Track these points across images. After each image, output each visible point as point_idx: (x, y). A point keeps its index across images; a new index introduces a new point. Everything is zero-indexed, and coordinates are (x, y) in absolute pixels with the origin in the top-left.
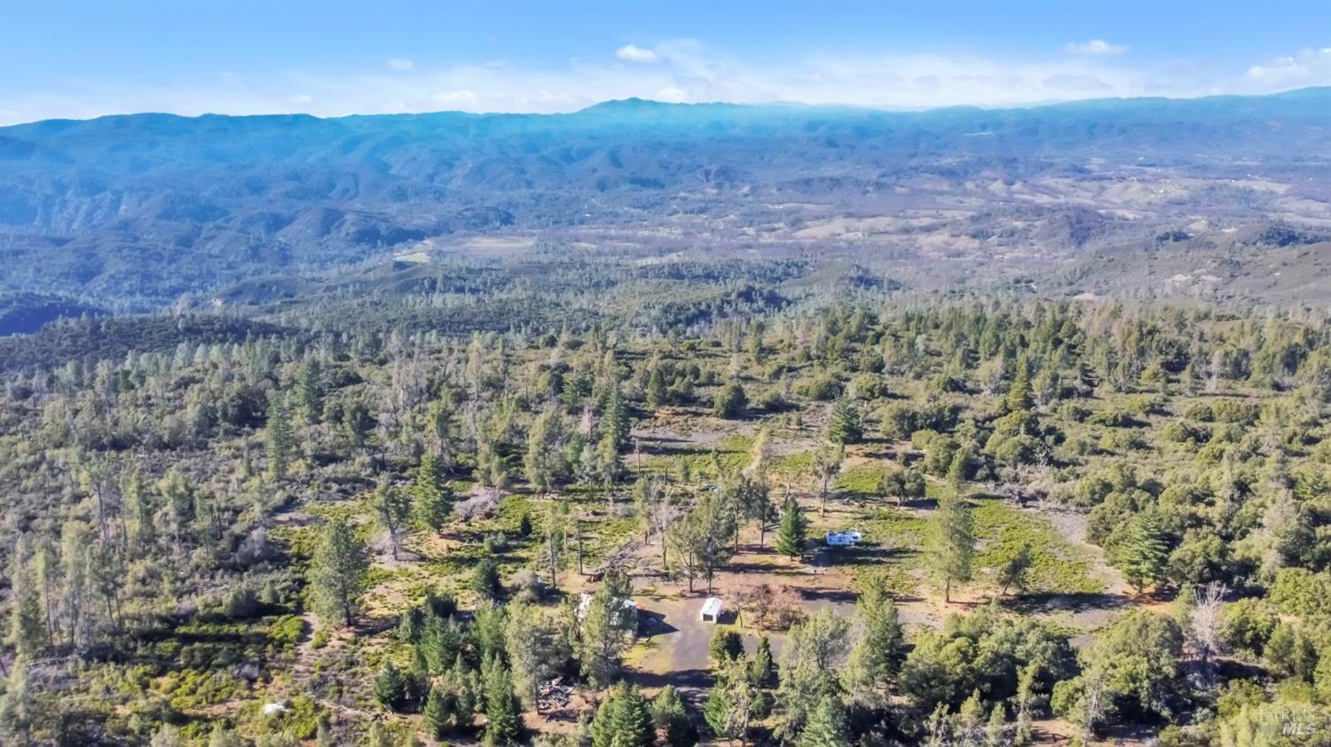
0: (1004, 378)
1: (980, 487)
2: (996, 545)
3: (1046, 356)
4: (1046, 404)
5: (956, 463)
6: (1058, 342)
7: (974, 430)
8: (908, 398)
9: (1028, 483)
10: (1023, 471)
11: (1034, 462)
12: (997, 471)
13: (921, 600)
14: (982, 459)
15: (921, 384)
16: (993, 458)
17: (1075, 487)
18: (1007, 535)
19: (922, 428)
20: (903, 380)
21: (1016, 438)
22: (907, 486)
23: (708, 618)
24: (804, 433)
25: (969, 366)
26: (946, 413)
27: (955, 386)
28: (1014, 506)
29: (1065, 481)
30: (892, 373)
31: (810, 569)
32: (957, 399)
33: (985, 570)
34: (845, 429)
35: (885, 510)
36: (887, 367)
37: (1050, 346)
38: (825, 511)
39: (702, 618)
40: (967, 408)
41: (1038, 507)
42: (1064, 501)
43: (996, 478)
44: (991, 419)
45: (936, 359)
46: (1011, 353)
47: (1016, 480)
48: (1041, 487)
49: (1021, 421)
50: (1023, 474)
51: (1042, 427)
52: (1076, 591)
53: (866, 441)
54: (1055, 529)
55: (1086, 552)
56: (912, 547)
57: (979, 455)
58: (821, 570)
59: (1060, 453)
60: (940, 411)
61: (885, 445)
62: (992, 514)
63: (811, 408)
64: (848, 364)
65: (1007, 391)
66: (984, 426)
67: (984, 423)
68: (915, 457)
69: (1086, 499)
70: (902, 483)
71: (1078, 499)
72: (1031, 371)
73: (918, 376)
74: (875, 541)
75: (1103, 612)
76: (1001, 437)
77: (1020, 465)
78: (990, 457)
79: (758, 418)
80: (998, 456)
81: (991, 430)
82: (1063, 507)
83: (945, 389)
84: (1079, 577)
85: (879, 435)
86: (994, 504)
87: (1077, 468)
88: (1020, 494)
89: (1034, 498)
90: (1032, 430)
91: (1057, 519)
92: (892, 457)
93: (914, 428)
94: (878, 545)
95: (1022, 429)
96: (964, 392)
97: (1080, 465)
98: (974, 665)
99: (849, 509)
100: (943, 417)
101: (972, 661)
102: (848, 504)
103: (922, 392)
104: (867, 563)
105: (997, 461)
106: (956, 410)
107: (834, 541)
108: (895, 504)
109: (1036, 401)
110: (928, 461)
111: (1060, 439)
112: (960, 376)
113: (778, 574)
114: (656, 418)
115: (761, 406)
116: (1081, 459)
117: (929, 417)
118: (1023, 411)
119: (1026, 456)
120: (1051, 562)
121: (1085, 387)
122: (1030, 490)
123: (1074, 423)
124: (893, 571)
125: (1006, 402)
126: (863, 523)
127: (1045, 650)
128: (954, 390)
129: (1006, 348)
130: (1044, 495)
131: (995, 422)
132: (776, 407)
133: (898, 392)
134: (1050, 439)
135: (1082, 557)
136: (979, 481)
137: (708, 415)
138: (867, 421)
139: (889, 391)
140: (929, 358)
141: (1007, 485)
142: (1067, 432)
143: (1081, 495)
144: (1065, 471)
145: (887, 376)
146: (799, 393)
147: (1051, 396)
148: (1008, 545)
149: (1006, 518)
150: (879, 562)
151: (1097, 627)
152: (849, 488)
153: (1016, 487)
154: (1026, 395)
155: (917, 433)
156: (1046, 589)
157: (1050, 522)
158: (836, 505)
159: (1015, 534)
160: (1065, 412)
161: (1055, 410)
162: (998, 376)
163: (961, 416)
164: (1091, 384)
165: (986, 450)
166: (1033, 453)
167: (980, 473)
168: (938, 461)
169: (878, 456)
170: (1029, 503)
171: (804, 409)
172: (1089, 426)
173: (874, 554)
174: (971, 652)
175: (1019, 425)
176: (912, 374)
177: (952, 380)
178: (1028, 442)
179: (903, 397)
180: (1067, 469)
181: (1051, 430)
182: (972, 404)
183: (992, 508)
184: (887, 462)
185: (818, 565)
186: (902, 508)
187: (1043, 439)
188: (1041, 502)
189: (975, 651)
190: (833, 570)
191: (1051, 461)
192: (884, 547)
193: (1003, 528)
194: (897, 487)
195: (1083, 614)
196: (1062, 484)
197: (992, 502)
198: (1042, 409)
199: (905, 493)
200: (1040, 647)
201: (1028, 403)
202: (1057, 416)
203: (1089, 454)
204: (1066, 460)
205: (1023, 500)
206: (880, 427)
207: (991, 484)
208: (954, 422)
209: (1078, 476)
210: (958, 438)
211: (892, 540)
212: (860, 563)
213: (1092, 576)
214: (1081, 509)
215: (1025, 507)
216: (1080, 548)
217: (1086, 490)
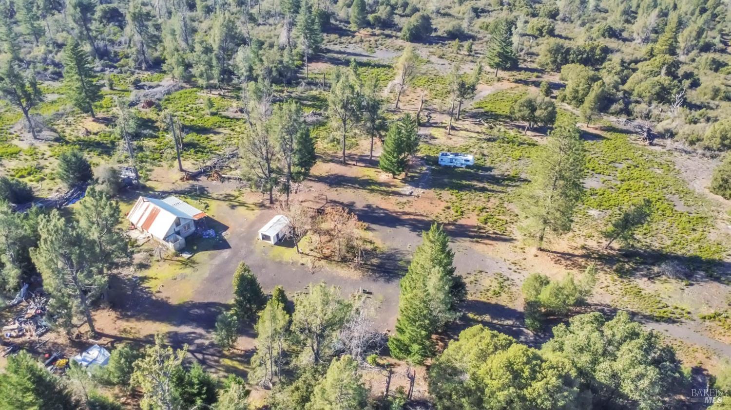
0: (655, 31)
1: (610, 120)
2: (614, 183)
3: (693, 18)
4: (687, 54)
5: (592, 95)
6: (703, 11)
7: (619, 68)
8: (570, 39)
9: (659, 121)
10: (656, 109)
11: (670, 102)
12: (631, 107)
13: (511, 240)
14: (620, 94)
15: (583, 29)
16: (631, 94)
17: (706, 130)
18: (627, 173)
19: (573, 62)
20: (572, 25)
21: (656, 79)
22: (538, 113)
23: (266, 237)
24: (470, 58)
25: (627, 21)
26: (598, 51)
27: (612, 33)
28: (641, 142)
29: (695, 123)
30: (563, 20)
31: (407, 189)
32: (612, 43)
33: (594, 212)
34: (500, 55)
35: (512, 133)
36: (561, 16)
37: (697, 12)
38: (453, 128)
39: (260, 237)
40: (618, 51)
41: (664, 146)
42: (692, 143)
43: (629, 113)
44: (636, 62)
45: (603, 15)
46: (664, 14)
47: (648, 116)
48: (672, 126)
49: (664, 64)
50: (656, 112)
51: (680, 72)
52: (692, 253)
53: (521, 69)
54: (678, 172)
55: (709, 203)
56: (523, 176)
57: (618, 90)
58: (419, 191)
59: (694, 96)
60: (593, 49)
61: (536, 74)
62: (616, 148)
63: (485, 39)
64: (530, 10)
65: (655, 41)
66: (628, 67)
67: (629, 64)
68: (558, 86)
69: (716, 143)
70: (533, 109)
71: (706, 143)
72: (681, 25)
73: (583, 24)
74: (488, 165)
75: (722, 286)
76: (642, 76)
77: (654, 104)
78: (628, 94)
79: (437, 43)
80: (635, 93)
81: (634, 70)
82: (689, 149)
83: (603, 35)
84: (697, 235)
85: (535, 66)
86: (620, 138)
87: (708, 111)
88: (649, 130)
89: (661, 136)
90: (671, 73)
91: (681, 160)
92: (537, 84)
93: (566, 61)
94: (490, 169)
95: (663, 71)
96: (619, 39)
97: (712, 109)
98: (527, 392)
99: (478, 129)
100: (593, 56)
101: (525, 386)
102: (480, 124)
103: (583, 34)
104: (469, 188)
105: (634, 98)
106: (606, 51)
107: (445, 161)
108: (523, 128)
109: (678, 51)
110: (568, 91)
111: (695, 84)
112: (618, 26)
113: (372, 191)
114: (354, 36)
115: (445, 35)
116: (713, 104)
117: (581, 53)
118: (667, 56)
119: (662, 96)
120: (668, 212)
121: (721, 46)
122: (660, 127)
123: (709, 72)
124: (494, 201)
125: (652, 49)
126: (484, 145)
127: (640, 377)
128: (610, 36)
129: (661, 11)
130: (673, 135)
131: (639, 65)
132: (457, 35)
133: (564, 34)
134: (687, 83)
135: (704, 210)
136: (613, 114)
137: (397, 37)
138: (528, 54)
139: (556, 33)
140: (598, 13)
141: (639, 121)
142: (702, 78)
143: (710, 139)
144: (696, 114)
145: (559, 22)
146: (481, 28)
147: (693, 47)
148: (625, 186)
149: (630, 154)
150: (483, 190)
151: (712, 312)
152: (487, 109)
153: (646, 124)
154: (671, 45)
155: (568, 65)
156: (656, 245)
157: (674, 163)
158: (468, 124)
159: (636, 173)
160: (703, 62)
161: (693, 60)
162: (650, 28)
163: (609, 56)
164: (726, 44)
165: (626, 87)
166: (669, 93)
167: (615, 107)
168: (577, 92)
169: (526, 83)
170: (656, 141)
171: (480, 39)
172: (723, 76)
173: (481, 179)
174: (527, 373)
175: (661, 68)
176: (579, 22)
177: (611, 28)
178: (666, 83)
179: (566, 38)
180: (699, 112)
181: (688, 76)
182: (623, 49)
183: (618, 143)
184: (532, 89)
185: (417, 186)
186: (529, 133)
187: (680, 81)
188: (669, 142)
189: (534, 371)
190: (431, 193)
191: (686, 103)
192: (495, 172)
193: (624, 165)
194: (526, 112)
195: (696, 288)
196: (693, 125)
197: (619, 135)
198: (682, 58)
199: (533, 119)
200: (634, 372)
201: (672, 51)
202: (694, 64)
203: (721, 99)
204: (698, 103)
205: (651, 137)
206: (538, 59)
207: (623, 118)
208: (603, 60)
209: (708, 120)
210: (603, 73)
211: (507, 166)
212: (461, 188)
213: (713, 236)
214: (708, 153)
215: (651, 144)
216: (702, 197)
217: (718, 135)
